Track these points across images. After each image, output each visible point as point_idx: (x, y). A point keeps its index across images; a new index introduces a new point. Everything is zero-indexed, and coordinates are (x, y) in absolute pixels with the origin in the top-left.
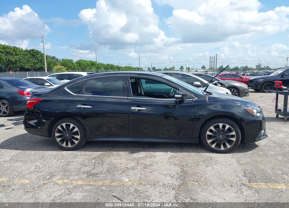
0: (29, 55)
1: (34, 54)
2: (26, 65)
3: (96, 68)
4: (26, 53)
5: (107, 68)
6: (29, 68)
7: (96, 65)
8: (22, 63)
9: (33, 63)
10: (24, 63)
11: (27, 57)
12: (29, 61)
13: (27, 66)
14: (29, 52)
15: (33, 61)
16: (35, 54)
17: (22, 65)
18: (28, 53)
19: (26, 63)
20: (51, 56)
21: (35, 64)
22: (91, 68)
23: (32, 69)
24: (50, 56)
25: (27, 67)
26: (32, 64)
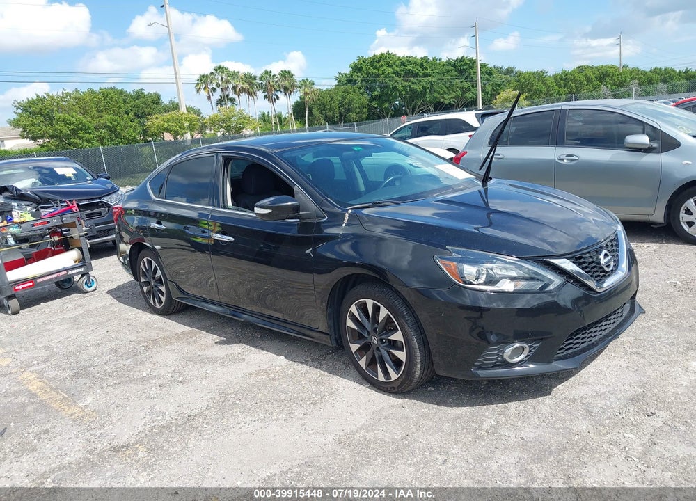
0: (454, 73)
1: (463, 68)
2: (446, 96)
3: (614, 84)
4: (447, 68)
5: (650, 82)
6: (453, 103)
7: (615, 77)
8: (438, 92)
9: (462, 89)
10: (442, 92)
11: (447, 77)
12: (452, 85)
13: (447, 99)
14: (454, 66)
15: (461, 85)
16: (467, 67)
17: (435, 98)
18: (451, 68)
19: (444, 92)
20: (506, 67)
21: (466, 92)
22: (596, 88)
23: (458, 105)
24: (502, 68)
25: (447, 102)
26: (459, 93)
